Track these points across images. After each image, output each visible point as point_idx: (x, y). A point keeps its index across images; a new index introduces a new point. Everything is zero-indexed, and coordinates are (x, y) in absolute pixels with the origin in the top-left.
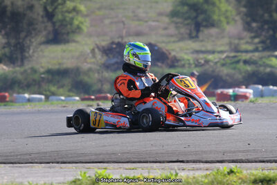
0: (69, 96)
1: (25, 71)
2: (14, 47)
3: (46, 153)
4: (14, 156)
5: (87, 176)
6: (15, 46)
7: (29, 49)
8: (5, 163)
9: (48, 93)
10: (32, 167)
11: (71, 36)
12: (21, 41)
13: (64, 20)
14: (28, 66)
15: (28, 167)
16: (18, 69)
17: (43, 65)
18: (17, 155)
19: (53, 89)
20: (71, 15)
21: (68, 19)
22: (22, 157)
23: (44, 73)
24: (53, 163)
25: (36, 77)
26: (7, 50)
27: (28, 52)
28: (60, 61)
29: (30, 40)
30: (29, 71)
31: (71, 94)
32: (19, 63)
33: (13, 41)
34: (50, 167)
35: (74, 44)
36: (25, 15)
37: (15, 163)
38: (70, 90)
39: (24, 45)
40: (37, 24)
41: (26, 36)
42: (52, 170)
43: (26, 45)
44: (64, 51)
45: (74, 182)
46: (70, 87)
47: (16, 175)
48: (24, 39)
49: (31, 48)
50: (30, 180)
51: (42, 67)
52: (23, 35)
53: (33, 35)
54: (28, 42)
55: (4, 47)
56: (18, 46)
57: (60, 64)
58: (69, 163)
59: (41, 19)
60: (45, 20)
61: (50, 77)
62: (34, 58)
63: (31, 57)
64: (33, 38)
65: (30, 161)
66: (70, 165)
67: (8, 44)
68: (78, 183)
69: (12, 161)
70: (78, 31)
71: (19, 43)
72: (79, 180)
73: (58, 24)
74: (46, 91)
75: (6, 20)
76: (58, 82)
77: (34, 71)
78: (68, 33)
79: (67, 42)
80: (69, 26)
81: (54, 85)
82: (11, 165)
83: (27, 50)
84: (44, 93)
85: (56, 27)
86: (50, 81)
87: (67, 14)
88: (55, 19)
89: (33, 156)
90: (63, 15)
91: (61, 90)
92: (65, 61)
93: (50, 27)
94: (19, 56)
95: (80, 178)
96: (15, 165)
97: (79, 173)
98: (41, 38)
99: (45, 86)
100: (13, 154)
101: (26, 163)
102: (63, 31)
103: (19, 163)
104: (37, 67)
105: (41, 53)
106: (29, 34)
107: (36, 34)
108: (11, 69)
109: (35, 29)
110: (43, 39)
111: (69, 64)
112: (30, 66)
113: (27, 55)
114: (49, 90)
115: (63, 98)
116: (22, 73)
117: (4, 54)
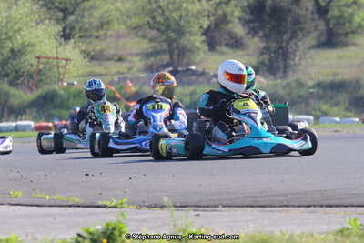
0: (346, 117)
1: (288, 84)
2: (274, 52)
3: (307, 193)
4: (264, 197)
5: (359, 223)
6: (277, 51)
7: (295, 55)
8: (252, 206)
9: (318, 112)
10: (287, 211)
11: (350, 38)
12: (284, 44)
13: (342, 16)
14: (292, 78)
15: (283, 211)
16: (279, 81)
17: (312, 76)
18: (269, 196)
19: (325, 107)
20: (350, 10)
21: (346, 15)
22: (276, 199)
23: (313, 87)
24: (315, 206)
25: (303, 92)
26: (266, 57)
27: (293, 60)
28: (335, 70)
29: (296, 44)
30: (294, 84)
31: (349, 114)
32: (281, 74)
33: (273, 45)
34: (311, 212)
35: (354, 48)
36: (290, 11)
37: (266, 206)
38: (347, 109)
39: (287, 50)
40: (305, 23)
41: (291, 39)
42: (313, 216)
43: (290, 50)
44: (341, 58)
45: (341, 231)
46: (347, 105)
47: (266, 222)
48: (288, 43)
49: (298, 54)
50: (284, 228)
51: (311, 79)
52: (286, 37)
53: (300, 37)
54: (294, 46)
55: (262, 53)
56: (281, 51)
57: (335, 74)
58: (337, 206)
59: (310, 16)
60: (316, 16)
61: (321, 91)
62: (301, 67)
63: (297, 65)
64: (299, 40)
65: (285, 203)
66: (338, 209)
67: (267, 49)
68: (346, 233)
69: (262, 204)
70: (359, 30)
71: (281, 48)
72: (348, 229)
73: (333, 22)
74: (315, 110)
75: (266, 18)
76: (331, 98)
77: (300, 84)
78: (346, 34)
79: (344, 45)
80: (347, 25)
81: (326, 102)
82: (261, 209)
83: (292, 57)
84: (313, 112)
85: (331, 26)
86: (321, 98)
87: (345, 9)
88: (329, 16)
89: (289, 196)
90: (339, 10)
91: (335, 109)
92: (341, 70)
93: (322, 26)
94: (282, 65)
95: (350, 226)
96: (266, 209)
97: (348, 220)
98: (311, 40)
99: (313, 103)
100: (264, 194)
101: (280, 206)
102: (340, 31)
103: (271, 206)
104: (303, 78)
105: (310, 61)
106: (294, 36)
107: (304, 36)
108: (270, 82)
109: (302, 29)
110: (314, 42)
111: (346, 74)
112: (295, 78)
113: (291, 63)
114: (319, 110)
115: (338, 119)
116: (284, 88)
117: (262, 63)
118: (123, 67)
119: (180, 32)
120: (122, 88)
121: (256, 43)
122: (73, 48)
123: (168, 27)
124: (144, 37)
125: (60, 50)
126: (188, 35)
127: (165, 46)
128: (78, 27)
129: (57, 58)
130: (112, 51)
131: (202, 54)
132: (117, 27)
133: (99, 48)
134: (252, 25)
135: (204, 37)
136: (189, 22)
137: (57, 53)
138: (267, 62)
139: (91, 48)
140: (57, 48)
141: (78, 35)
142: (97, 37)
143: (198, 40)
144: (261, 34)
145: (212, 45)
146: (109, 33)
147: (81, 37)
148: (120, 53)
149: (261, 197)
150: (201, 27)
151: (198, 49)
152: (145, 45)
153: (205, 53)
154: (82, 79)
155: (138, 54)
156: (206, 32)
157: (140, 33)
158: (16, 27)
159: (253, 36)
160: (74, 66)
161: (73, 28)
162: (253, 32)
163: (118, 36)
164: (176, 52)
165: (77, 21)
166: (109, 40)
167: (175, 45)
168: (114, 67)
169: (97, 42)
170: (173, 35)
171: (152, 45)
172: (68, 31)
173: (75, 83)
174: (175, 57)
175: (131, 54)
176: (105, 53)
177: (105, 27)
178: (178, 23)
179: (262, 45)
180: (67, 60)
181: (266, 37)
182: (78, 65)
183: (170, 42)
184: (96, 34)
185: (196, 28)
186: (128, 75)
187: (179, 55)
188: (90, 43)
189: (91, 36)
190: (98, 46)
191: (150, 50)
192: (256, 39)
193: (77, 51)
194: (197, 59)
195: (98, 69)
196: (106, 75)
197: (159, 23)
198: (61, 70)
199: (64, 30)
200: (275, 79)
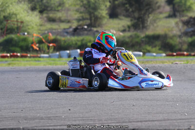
6: (138, 19)
9: (145, 51)
13: (181, 2)
19: (149, 48)
21: (183, 1)
27: (147, 23)
31: (161, 52)
38: (160, 49)
39: (144, 18)
46: (160, 47)
74: (144, 49)
80: (184, 6)
84: (143, 51)
91: (154, 49)
115: (155, 54)
119: (95, 8)
131: (106, 20)
135: (107, 11)
142: (58, 11)
151: (104, 17)
158: (7, 5)
164: (93, 18)
166: (63, 12)
167: (92, 15)
171: (81, 15)
187: (95, 21)
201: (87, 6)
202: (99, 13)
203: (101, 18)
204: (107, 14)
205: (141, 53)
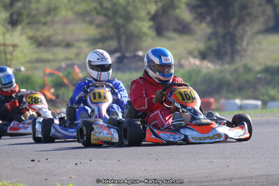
1: (236, 70)
2: (222, 37)
3: (252, 177)
4: (209, 181)
6: (224, 36)
7: (242, 40)
9: (266, 98)
12: (231, 30)
14: (239, 63)
16: (226, 67)
18: (214, 181)
19: (273, 92)
23: (260, 72)
25: (250, 77)
26: (213, 43)
27: (241, 45)
29: (243, 29)
30: (241, 70)
32: (228, 59)
33: (221, 31)
39: (235, 35)
40: (252, 7)
41: (238, 24)
43: (238, 35)
48: (235, 28)
49: (246, 39)
51: (259, 64)
52: (234, 22)
53: (247, 22)
54: (241, 31)
55: (209, 39)
56: (228, 37)
61: (269, 77)
62: (249, 52)
63: (244, 50)
64: (247, 25)
67: (215, 34)
71: (229, 33)
74: (263, 95)
75: (213, 3)
77: (248, 69)
81: (274, 87)
83: (240, 41)
84: (261, 97)
86: (268, 83)
89: (234, 181)
93: (269, 11)
94: (229, 50)
98: (258, 25)
99: (262, 89)
100: (209, 179)
104: (251, 63)
105: (257, 46)
106: (241, 21)
107: (252, 21)
108: (218, 67)
109: (249, 15)
110: (262, 27)
112: (243, 63)
113: (239, 48)
114: (267, 95)
116: (232, 73)
117: (210, 49)
118: (70, 53)
119: (128, 18)
120: (69, 74)
121: (204, 29)
122: (21, 34)
123: (116, 13)
124: (91, 23)
125: (7, 36)
126: (135, 21)
127: (112, 32)
128: (25, 13)
129: (4, 45)
130: (60, 37)
131: (149, 40)
132: (64, 13)
133: (46, 34)
134: (199, 10)
135: (151, 23)
136: (136, 8)
137: (4, 39)
138: (214, 48)
139: (38, 34)
140: (4, 34)
141: (26, 21)
142: (45, 24)
143: (145, 26)
144: (209, 19)
145: (159, 31)
146: (57, 19)
147: (28, 23)
148: (68, 38)
149: (206, 182)
150: (149, 13)
151: (146, 34)
152: (92, 31)
153: (152, 38)
154: (29, 65)
155: (85, 41)
156: (154, 18)
157: (88, 19)
159: (201, 22)
160: (22, 52)
161: (20, 14)
162: (201, 17)
163: (66, 22)
164: (124, 38)
165: (24, 7)
166: (56, 26)
167: (122, 31)
168: (61, 53)
169: (45, 28)
170: (120, 21)
171: (99, 30)
172: (15, 17)
173: (23, 69)
174: (123, 43)
175: (78, 40)
176: (53, 39)
177: (52, 13)
178: (125, 9)
179: (209, 30)
180: (14, 46)
181: (213, 22)
182: (26, 51)
183: (117, 28)
184: (43, 20)
185: (143, 14)
186: (76, 61)
187: (127, 41)
188: (38, 29)
189: (38, 22)
190: (46, 32)
191: (98, 36)
192: (204, 25)
193: (24, 38)
194: (145, 44)
195: (46, 55)
196: (54, 60)
197: (107, 9)
198: (9, 56)
199: (11, 16)
200: (223, 64)
201: (110, 14)
202: (136, 26)
203: (140, 36)
204: (150, 28)
205: (259, 103)
